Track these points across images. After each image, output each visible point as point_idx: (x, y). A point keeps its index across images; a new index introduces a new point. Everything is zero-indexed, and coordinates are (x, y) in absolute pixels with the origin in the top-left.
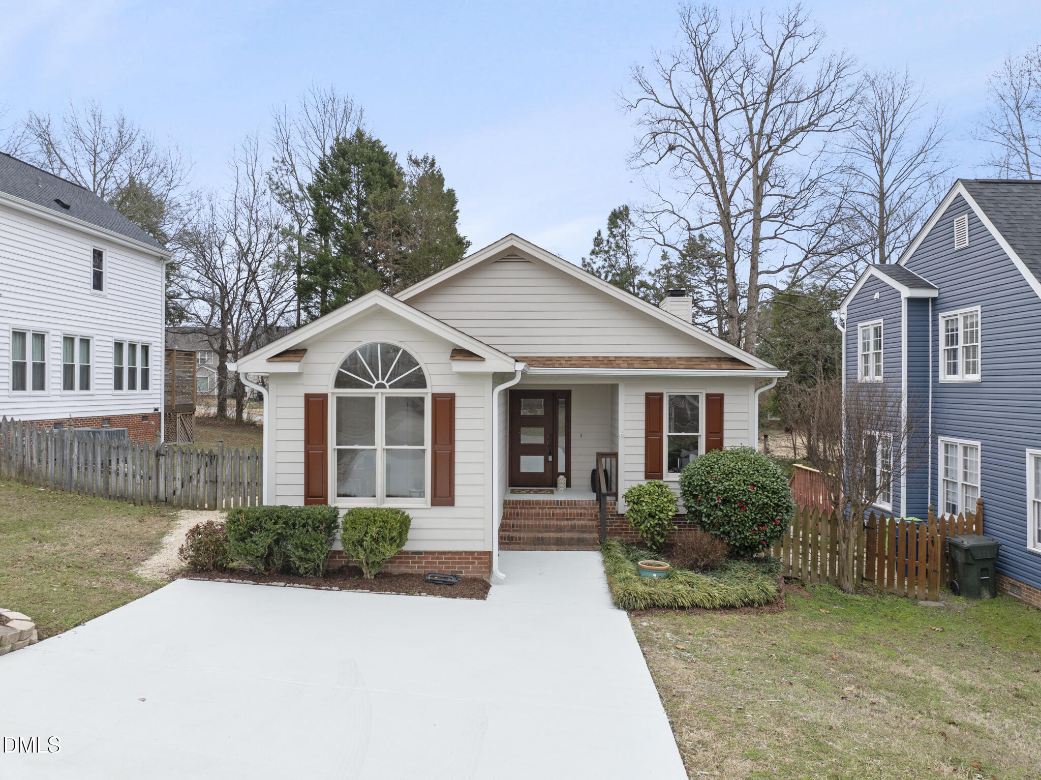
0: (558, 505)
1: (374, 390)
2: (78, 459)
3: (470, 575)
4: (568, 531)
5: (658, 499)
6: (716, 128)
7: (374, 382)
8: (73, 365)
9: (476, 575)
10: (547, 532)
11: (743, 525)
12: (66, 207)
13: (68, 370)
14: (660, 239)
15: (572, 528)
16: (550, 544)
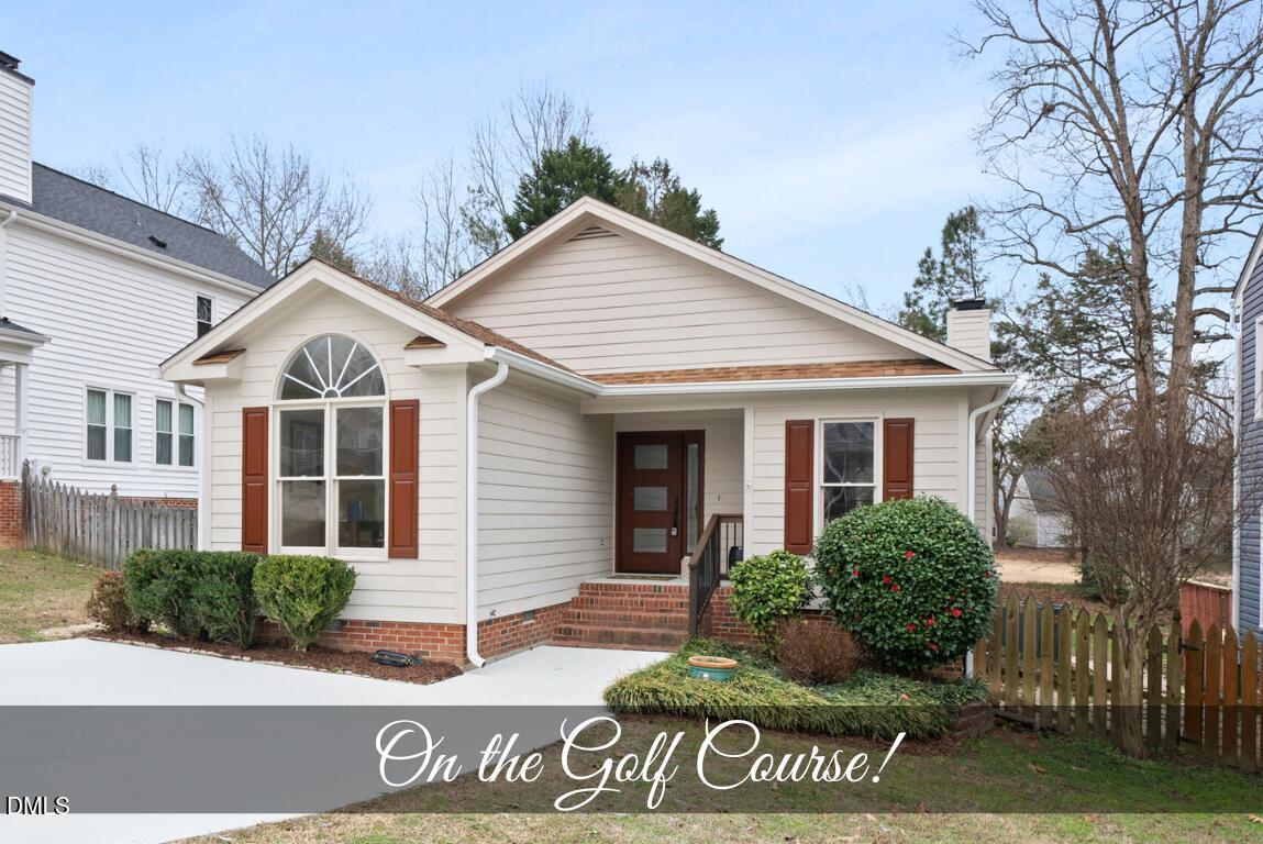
0: (655, 591)
1: (323, 400)
2: (120, 529)
3: (438, 658)
4: (656, 626)
5: (774, 576)
6: (1111, 62)
7: (323, 390)
8: (170, 436)
9: (446, 658)
10: (626, 626)
11: (893, 615)
12: (162, 245)
13: (164, 441)
14: (1028, 254)
15: (661, 623)
16: (621, 642)
